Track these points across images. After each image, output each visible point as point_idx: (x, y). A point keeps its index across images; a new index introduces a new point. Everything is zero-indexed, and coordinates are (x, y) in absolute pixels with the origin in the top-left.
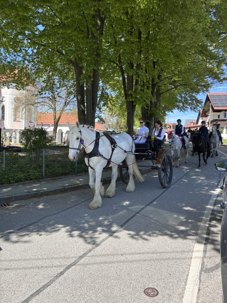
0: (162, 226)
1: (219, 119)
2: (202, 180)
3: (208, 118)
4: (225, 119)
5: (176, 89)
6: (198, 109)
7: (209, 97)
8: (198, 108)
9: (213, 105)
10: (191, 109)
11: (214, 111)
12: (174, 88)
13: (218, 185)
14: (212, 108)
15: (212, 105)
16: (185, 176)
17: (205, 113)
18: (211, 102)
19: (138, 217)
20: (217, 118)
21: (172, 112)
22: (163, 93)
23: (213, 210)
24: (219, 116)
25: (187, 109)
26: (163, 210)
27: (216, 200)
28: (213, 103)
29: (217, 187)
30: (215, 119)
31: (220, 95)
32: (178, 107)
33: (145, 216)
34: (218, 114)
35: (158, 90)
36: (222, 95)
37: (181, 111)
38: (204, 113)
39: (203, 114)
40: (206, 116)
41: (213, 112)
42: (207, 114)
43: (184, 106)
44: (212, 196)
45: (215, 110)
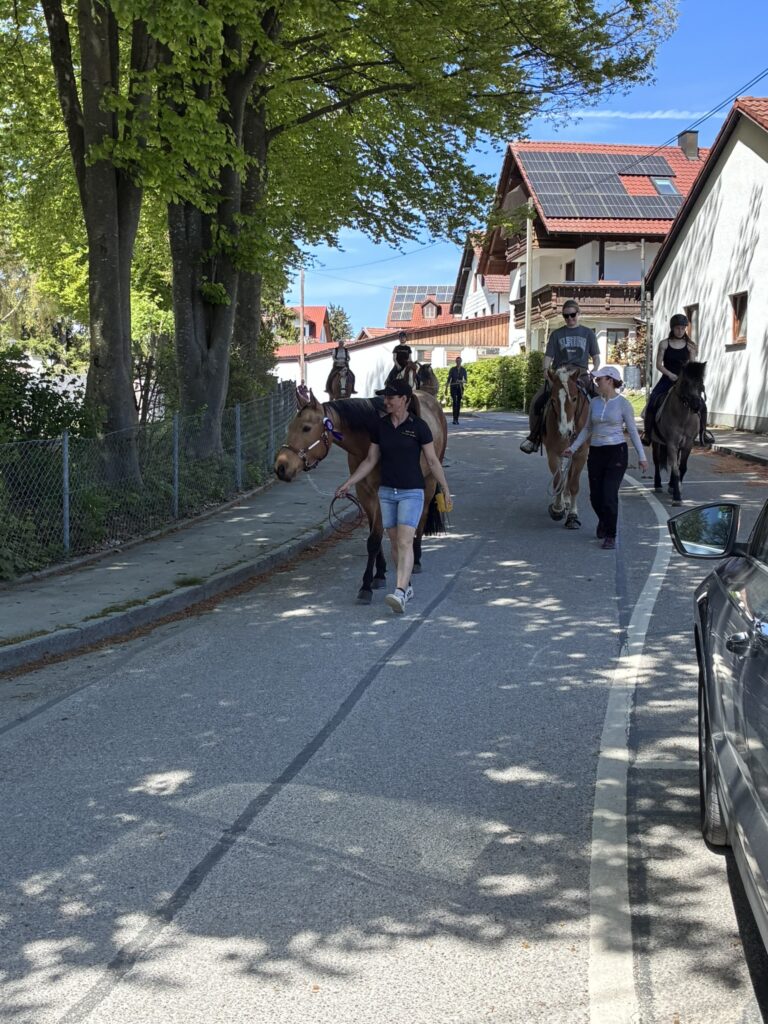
0: (393, 888)
1: (572, 283)
2: (550, 615)
3: (518, 278)
4: (601, 283)
5: (350, 110)
6: (471, 228)
7: (520, 164)
8: (470, 223)
9: (539, 206)
10: (435, 227)
11: (549, 240)
12: (337, 106)
13: (623, 637)
14: (534, 224)
15: (536, 211)
16: (445, 601)
17: (500, 255)
18: (528, 195)
19: (245, 853)
20: (560, 280)
21: (332, 242)
22: (281, 128)
23: (632, 771)
24: (570, 267)
25: (410, 226)
26: (376, 795)
27: (633, 716)
28: (542, 199)
29: (622, 644)
30: (551, 283)
31: (572, 156)
32: (366, 216)
33: (288, 842)
34: (565, 255)
35: (256, 114)
36: (584, 156)
37: (383, 238)
38: (495, 253)
39: (492, 258)
40: (507, 268)
41: (541, 246)
42: (509, 256)
43: (396, 211)
44: (612, 695)
45: (553, 234)
